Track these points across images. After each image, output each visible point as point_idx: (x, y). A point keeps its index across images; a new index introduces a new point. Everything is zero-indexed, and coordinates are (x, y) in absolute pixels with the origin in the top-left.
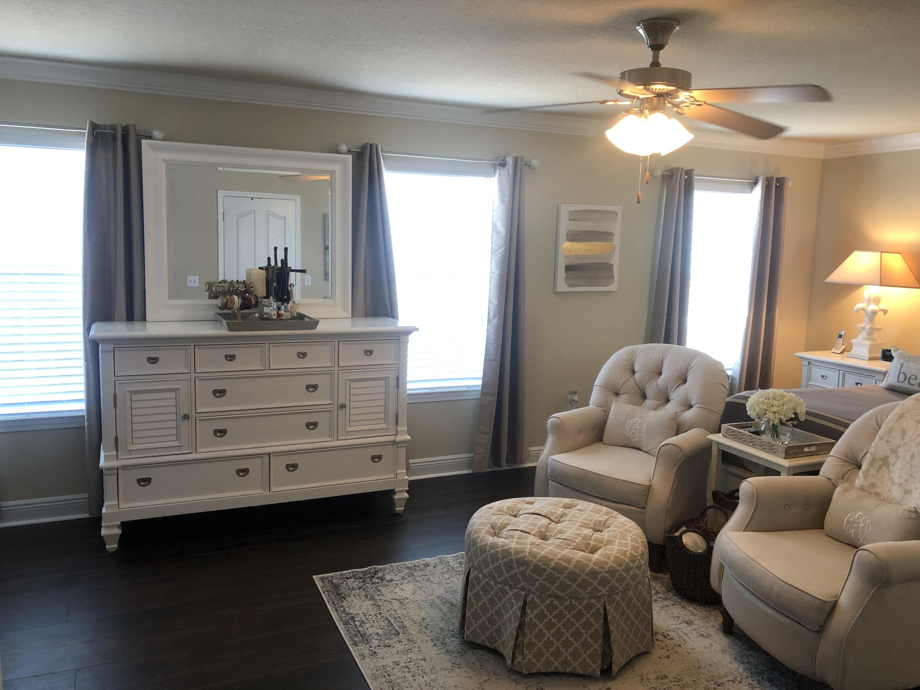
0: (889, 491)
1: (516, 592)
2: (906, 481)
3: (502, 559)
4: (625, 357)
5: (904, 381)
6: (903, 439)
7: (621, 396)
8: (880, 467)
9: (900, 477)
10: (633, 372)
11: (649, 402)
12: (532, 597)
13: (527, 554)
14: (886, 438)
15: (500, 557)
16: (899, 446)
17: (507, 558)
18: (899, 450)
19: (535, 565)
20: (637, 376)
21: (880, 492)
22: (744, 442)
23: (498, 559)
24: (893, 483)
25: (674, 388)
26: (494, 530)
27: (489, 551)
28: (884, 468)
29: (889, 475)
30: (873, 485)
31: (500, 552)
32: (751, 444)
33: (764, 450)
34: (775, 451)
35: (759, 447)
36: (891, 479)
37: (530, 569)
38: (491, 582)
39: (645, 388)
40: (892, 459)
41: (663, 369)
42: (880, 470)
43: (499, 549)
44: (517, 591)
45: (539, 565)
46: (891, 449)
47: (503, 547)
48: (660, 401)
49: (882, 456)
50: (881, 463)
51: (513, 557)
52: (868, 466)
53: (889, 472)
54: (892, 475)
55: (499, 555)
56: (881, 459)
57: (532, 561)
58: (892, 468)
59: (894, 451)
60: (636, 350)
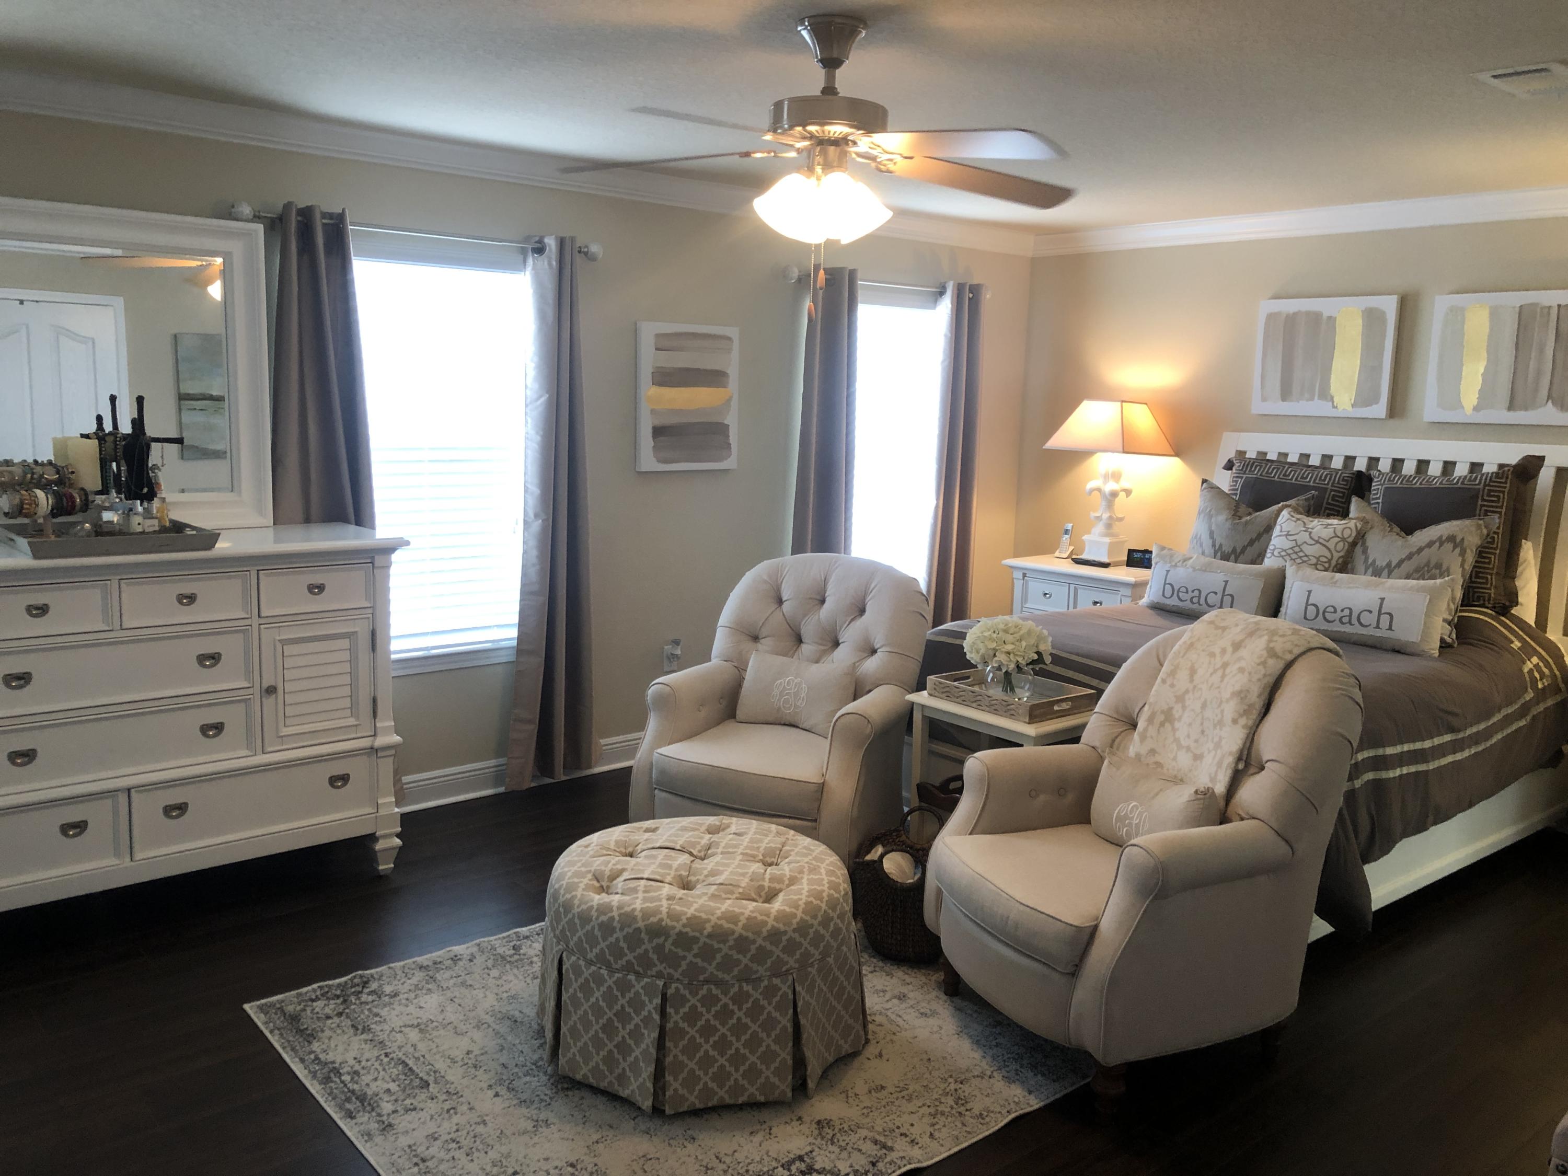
0: (1175, 759)
1: (647, 983)
2: (1196, 741)
3: (622, 929)
4: (765, 577)
5: (1171, 596)
6: (1192, 681)
7: (762, 641)
8: (1162, 724)
9: (1188, 736)
10: (780, 602)
11: (807, 649)
12: (677, 988)
13: (664, 915)
14: (1169, 682)
15: (618, 926)
16: (1187, 692)
17: (629, 926)
18: (1187, 697)
19: (680, 934)
20: (786, 606)
21: (1162, 761)
22: (965, 703)
23: (613, 930)
24: (1180, 747)
25: (847, 623)
26: (598, 881)
27: (597, 918)
28: (1167, 725)
29: (1174, 735)
30: (1153, 752)
31: (617, 918)
32: (974, 705)
33: (996, 712)
34: (1013, 712)
35: (988, 709)
36: (1177, 741)
37: (670, 941)
38: (602, 971)
39: (800, 625)
40: (1177, 713)
41: (826, 595)
42: (1162, 729)
43: (615, 914)
44: (649, 980)
45: (687, 933)
46: (1176, 696)
47: (623, 908)
48: (824, 645)
49: (1165, 707)
50: (1162, 718)
51: (641, 924)
52: (1146, 723)
53: (1174, 730)
54: (1178, 734)
55: (615, 924)
56: (1162, 712)
57: (674, 928)
58: (1177, 725)
59: (1180, 699)
60: (782, 566)
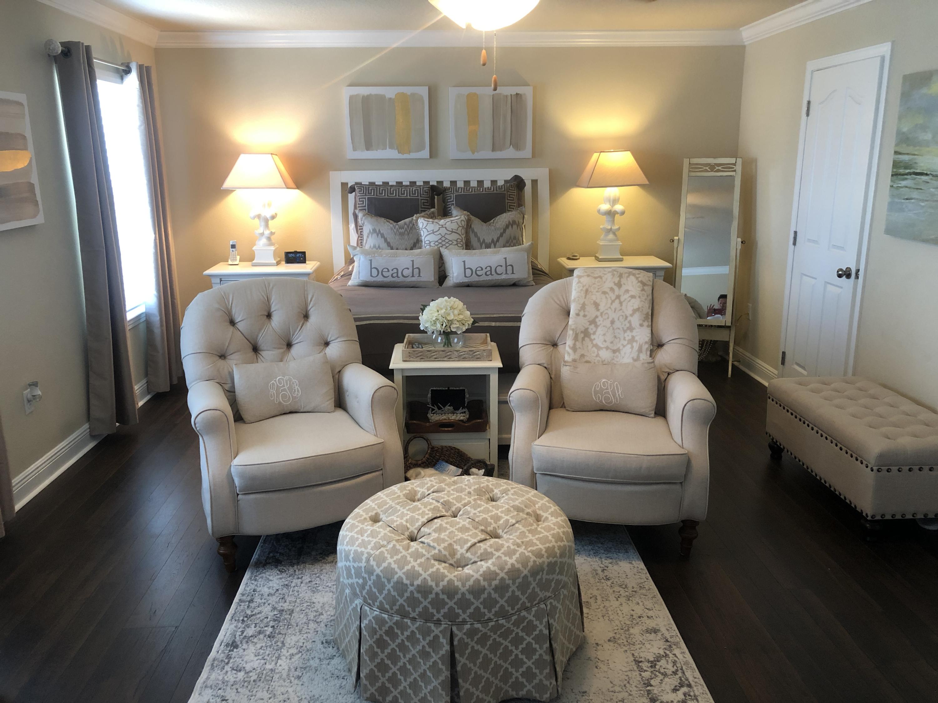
0: (598, 355)
2: (612, 343)
4: (217, 306)
6: (598, 310)
7: (229, 357)
8: (583, 339)
9: (605, 341)
10: (232, 323)
11: (267, 354)
14: (582, 313)
16: (597, 317)
18: (597, 320)
20: (240, 326)
21: (589, 360)
24: (599, 348)
25: (299, 328)
28: (586, 339)
29: (592, 343)
30: (582, 356)
32: (445, 359)
33: (464, 359)
34: (478, 356)
35: (457, 359)
36: (596, 346)
39: (257, 336)
40: (592, 329)
41: (272, 310)
42: (584, 342)
46: (589, 321)
48: (282, 348)
49: (583, 329)
50: (582, 335)
52: (574, 341)
53: (592, 340)
54: (594, 342)
56: (582, 332)
58: (593, 337)
59: (593, 322)
60: (225, 293)
